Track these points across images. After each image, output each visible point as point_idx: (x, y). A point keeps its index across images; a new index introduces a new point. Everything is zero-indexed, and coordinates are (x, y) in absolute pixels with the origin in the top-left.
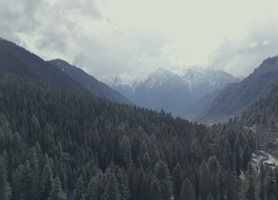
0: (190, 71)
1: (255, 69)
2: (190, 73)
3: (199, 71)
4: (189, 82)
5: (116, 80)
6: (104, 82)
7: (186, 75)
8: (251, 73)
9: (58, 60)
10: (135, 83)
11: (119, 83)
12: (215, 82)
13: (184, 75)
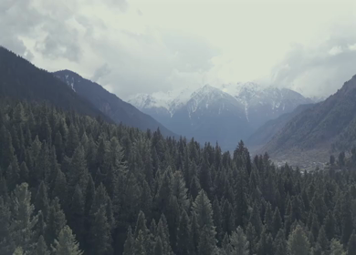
0: (246, 89)
1: (346, 83)
2: (246, 92)
3: (258, 89)
4: (245, 104)
5: (148, 101)
6: (132, 103)
7: (241, 95)
8: (340, 88)
9: (66, 72)
10: (174, 105)
11: (152, 104)
12: (279, 104)
13: (237, 95)
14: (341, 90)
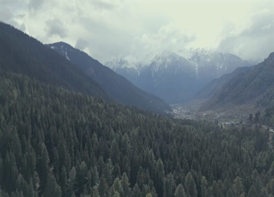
0: (197, 53)
2: (197, 56)
3: (206, 54)
4: (196, 65)
5: (121, 63)
7: (193, 58)
9: (61, 43)
10: (140, 66)
11: (124, 66)
12: (222, 65)
13: (190, 58)
14: (267, 59)
